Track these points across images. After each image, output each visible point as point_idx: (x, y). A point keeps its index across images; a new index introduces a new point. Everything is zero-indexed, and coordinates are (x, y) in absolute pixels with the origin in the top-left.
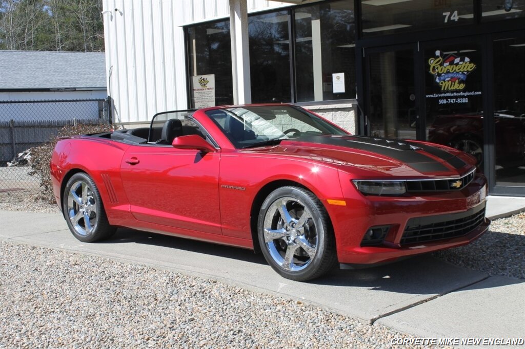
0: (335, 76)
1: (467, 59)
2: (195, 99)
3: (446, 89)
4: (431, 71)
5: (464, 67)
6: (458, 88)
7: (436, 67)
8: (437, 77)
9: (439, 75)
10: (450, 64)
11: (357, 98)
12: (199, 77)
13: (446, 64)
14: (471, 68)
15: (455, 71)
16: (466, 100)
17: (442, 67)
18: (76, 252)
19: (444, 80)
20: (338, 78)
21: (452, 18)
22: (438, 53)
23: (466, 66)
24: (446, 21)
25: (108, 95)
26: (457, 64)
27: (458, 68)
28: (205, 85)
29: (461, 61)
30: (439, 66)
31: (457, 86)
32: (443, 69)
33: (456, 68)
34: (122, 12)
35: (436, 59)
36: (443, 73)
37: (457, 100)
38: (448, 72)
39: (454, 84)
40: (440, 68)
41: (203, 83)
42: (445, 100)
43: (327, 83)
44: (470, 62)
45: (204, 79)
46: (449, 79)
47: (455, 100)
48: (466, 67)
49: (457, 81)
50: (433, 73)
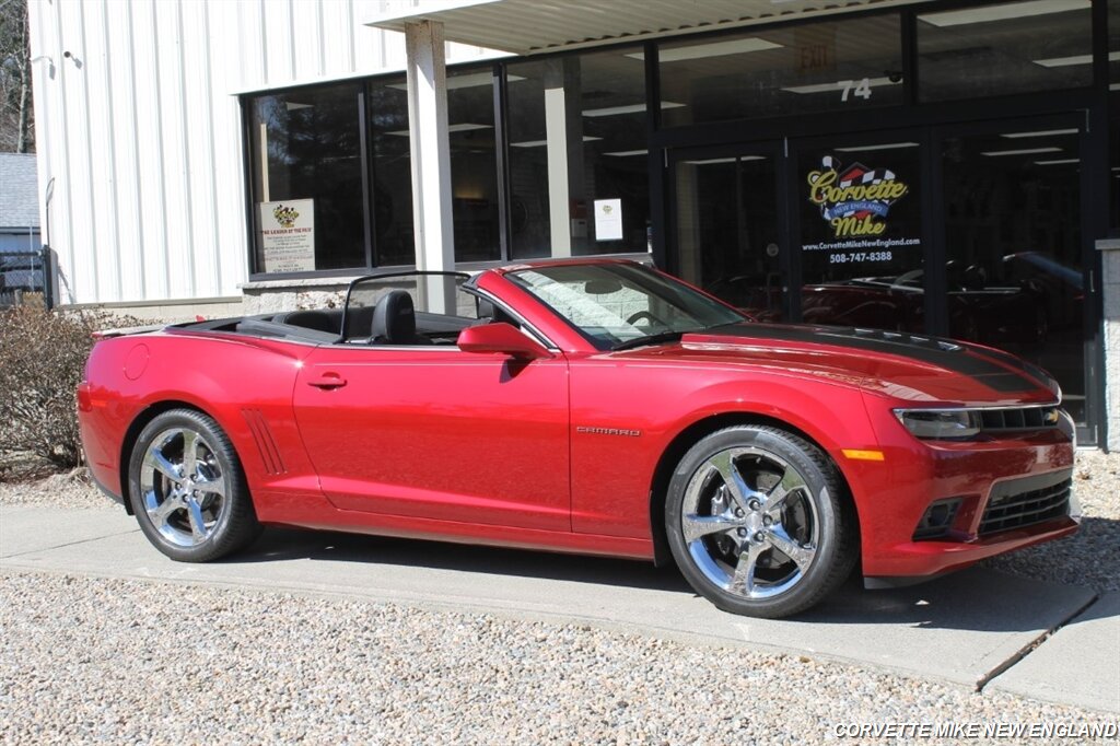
0: (599, 205)
1: (889, 175)
2: (266, 252)
3: (844, 233)
4: (813, 197)
5: (884, 189)
6: (870, 232)
7: (824, 189)
8: (827, 210)
9: (831, 205)
10: (852, 185)
11: (650, 251)
12: (277, 204)
13: (844, 184)
14: (898, 193)
15: (864, 197)
16: (888, 256)
17: (836, 189)
18: (192, 584)
19: (842, 216)
20: (607, 209)
21: (857, 93)
22: (827, 161)
23: (887, 187)
24: (844, 98)
25: (44, 241)
26: (868, 184)
27: (870, 191)
28: (289, 222)
29: (875, 178)
30: (830, 187)
31: (868, 227)
32: (840, 193)
33: (867, 192)
34: (82, 60)
35: (823, 173)
36: (839, 201)
37: (868, 255)
38: (849, 200)
39: (862, 225)
40: (832, 192)
41: (286, 218)
42: (843, 255)
43: (578, 220)
44: (896, 181)
45: (286, 210)
46: (852, 213)
47: (864, 254)
48: (888, 189)
49: (869, 218)
50: (816, 200)
